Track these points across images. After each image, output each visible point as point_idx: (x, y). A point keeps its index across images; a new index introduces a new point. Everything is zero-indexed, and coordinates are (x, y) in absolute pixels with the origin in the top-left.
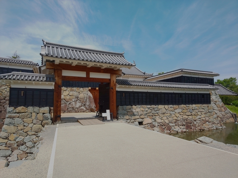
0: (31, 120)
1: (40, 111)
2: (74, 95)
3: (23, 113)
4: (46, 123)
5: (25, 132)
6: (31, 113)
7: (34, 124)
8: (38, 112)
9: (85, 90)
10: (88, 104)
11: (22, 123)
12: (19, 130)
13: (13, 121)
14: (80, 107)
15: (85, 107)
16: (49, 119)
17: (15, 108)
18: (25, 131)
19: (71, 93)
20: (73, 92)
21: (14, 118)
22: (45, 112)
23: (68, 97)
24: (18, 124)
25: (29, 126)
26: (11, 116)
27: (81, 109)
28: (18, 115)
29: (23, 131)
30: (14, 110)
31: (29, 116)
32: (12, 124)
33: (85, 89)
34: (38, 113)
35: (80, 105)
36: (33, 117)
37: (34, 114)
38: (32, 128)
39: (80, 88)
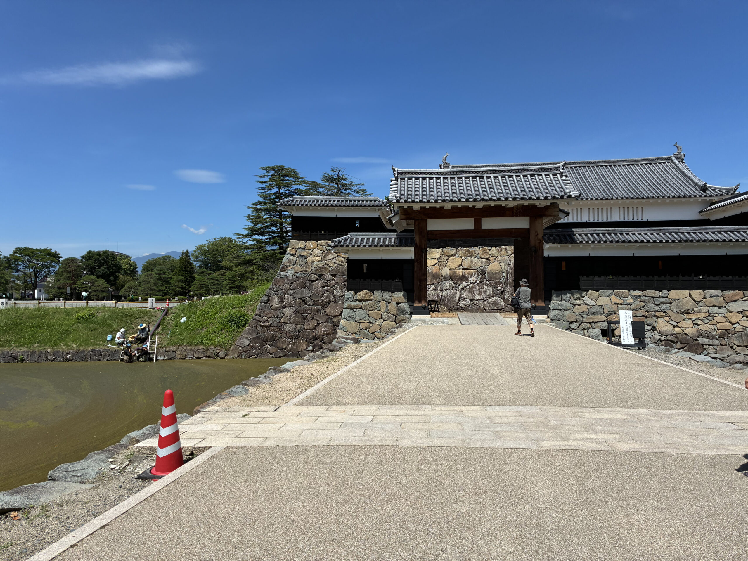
0: (378, 314)
1: (393, 299)
2: (473, 267)
3: (367, 300)
4: (403, 320)
5: (372, 333)
6: (380, 302)
7: (384, 321)
8: (390, 301)
9: (503, 252)
11: (366, 318)
12: (362, 329)
13: (354, 313)
14: (489, 298)
15: (504, 299)
16: (407, 312)
17: (356, 293)
18: (371, 330)
19: (467, 262)
20: (474, 259)
21: (354, 309)
22: (400, 301)
23: (460, 272)
24: (361, 319)
25: (377, 323)
26: (350, 305)
27: (492, 303)
28: (360, 304)
29: (369, 331)
30: (354, 296)
31: (375, 306)
32: (352, 318)
33: (503, 250)
34: (389, 303)
35: (491, 292)
36: (382, 310)
37: (383, 304)
38: (380, 326)
39: (490, 248)
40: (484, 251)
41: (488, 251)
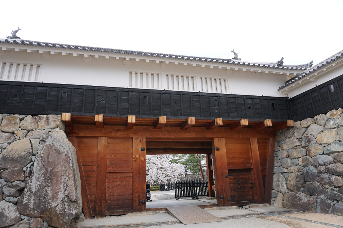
9: (42, 123)
10: (34, 184)
33: (43, 121)
39: (22, 116)
40: (10, 121)
41: (18, 120)
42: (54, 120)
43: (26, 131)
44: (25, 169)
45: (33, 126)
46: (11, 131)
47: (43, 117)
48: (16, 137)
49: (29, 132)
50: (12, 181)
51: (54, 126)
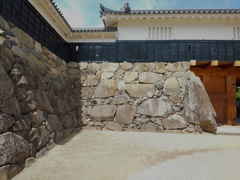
2: (150, 82)
9: (179, 67)
10: (191, 105)
14: (168, 115)
15: (184, 116)
19: (143, 77)
20: (150, 73)
23: (135, 87)
27: (172, 121)
35: (170, 108)
39: (166, 63)
40: (160, 66)
41: (164, 66)
42: (186, 65)
43: (171, 72)
44: (180, 96)
45: (175, 69)
46: (162, 73)
47: (179, 63)
48: (167, 76)
49: (173, 73)
50: (176, 103)
51: (187, 69)
